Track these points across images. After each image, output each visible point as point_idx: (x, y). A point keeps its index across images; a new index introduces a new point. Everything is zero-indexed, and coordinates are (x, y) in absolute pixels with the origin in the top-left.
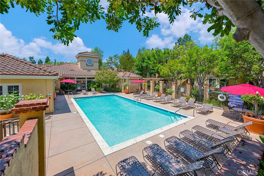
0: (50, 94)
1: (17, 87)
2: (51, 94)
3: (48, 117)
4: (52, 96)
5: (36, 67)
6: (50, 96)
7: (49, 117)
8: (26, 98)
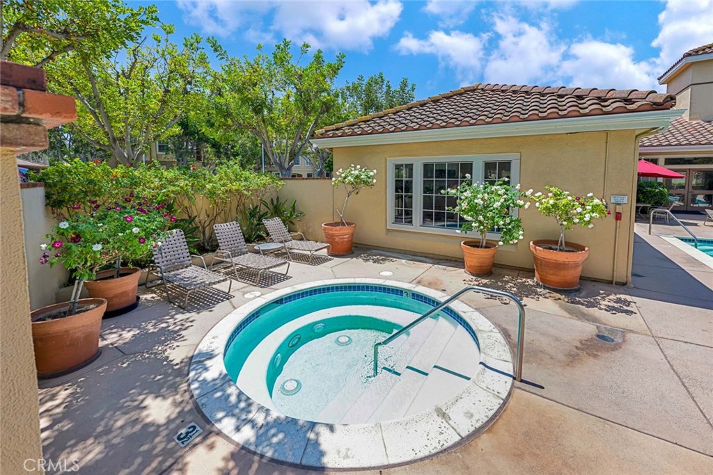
0: (619, 199)
1: (505, 167)
2: (625, 200)
3: (611, 297)
4: (627, 208)
5: (564, 93)
6: (619, 209)
7: (619, 301)
8: (537, 204)
